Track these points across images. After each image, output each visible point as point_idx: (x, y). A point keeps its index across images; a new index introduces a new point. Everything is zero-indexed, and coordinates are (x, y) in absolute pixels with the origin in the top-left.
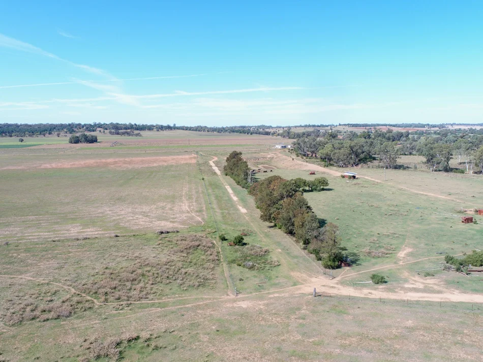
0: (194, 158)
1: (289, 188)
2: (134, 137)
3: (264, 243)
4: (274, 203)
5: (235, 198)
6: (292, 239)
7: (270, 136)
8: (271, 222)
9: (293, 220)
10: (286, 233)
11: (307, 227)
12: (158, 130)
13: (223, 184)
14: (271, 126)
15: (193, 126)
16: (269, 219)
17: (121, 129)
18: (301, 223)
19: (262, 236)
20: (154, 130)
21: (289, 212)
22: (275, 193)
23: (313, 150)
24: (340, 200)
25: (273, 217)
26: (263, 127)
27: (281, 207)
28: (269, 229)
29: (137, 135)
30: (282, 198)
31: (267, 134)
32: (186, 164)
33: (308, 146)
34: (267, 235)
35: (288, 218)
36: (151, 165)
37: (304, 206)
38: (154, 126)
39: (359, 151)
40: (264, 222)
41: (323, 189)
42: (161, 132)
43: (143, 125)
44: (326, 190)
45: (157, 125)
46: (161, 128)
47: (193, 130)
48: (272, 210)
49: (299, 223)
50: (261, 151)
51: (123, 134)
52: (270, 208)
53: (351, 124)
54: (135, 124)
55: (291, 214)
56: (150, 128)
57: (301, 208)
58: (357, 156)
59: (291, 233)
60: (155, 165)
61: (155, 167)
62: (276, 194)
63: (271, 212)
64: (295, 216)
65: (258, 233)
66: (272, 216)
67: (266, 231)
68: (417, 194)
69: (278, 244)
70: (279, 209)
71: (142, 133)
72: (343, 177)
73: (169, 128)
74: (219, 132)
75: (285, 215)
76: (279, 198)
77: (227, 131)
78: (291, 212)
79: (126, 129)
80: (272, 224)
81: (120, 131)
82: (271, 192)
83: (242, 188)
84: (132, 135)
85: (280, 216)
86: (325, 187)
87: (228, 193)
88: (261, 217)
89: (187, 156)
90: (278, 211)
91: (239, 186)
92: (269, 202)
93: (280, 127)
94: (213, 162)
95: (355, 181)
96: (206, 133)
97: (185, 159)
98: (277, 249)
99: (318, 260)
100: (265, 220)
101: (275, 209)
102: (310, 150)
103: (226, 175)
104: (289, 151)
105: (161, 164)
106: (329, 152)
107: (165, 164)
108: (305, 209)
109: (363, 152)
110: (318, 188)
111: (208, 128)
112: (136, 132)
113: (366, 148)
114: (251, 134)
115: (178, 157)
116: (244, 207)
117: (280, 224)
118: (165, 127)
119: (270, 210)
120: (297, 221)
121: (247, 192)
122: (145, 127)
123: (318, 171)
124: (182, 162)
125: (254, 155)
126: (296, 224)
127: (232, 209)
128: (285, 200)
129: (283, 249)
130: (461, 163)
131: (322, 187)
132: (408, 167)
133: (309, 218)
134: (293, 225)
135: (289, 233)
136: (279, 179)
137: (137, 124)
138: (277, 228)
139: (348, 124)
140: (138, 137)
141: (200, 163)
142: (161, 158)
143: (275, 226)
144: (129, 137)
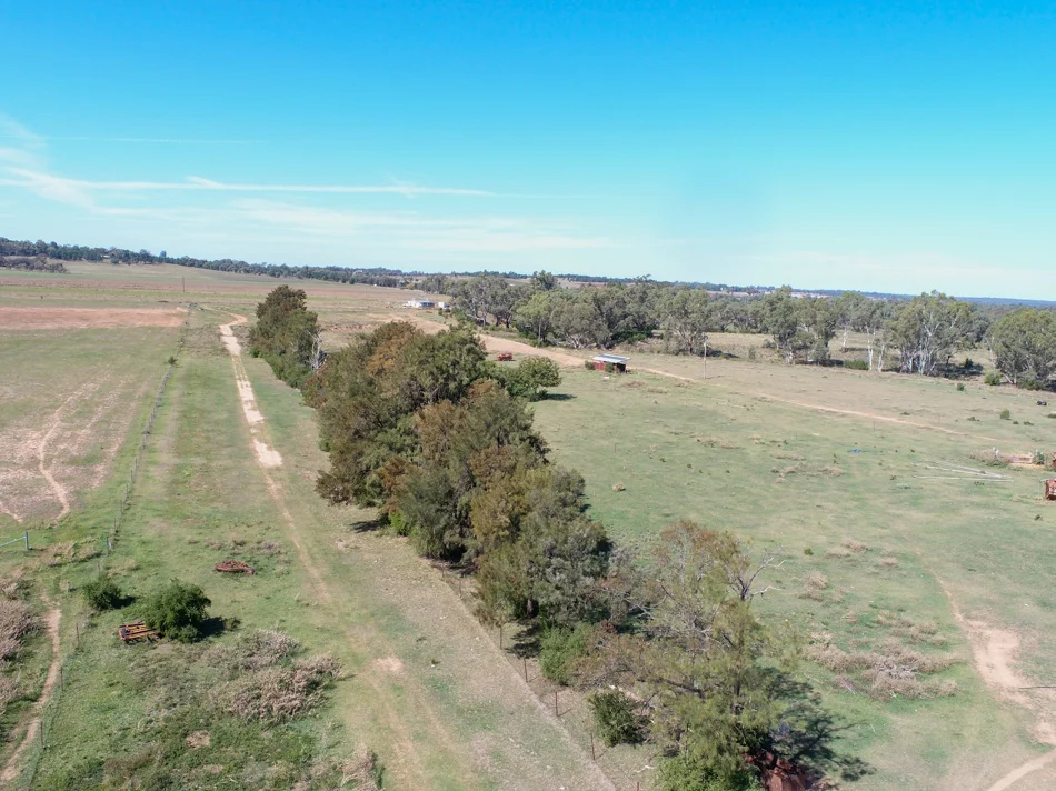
0: (179, 315)
1: (444, 360)
2: (45, 274)
3: (318, 620)
4: (380, 424)
5: (253, 417)
6: (458, 590)
7: (398, 289)
8: (370, 504)
9: (463, 500)
10: (428, 556)
11: (545, 542)
12: (116, 263)
13: (232, 376)
14: (399, 271)
15: (211, 259)
16: (357, 493)
17: (13, 254)
18: (505, 519)
19: (315, 573)
20: (105, 260)
21: (444, 463)
22: (386, 384)
23: (500, 308)
24: (602, 425)
25: (373, 485)
26: (382, 271)
27: (409, 440)
28: (354, 537)
29: (53, 269)
30: (416, 403)
31: (391, 283)
32: (149, 328)
33: (489, 299)
34: (340, 569)
35: (442, 490)
36: (33, 326)
37: (515, 436)
38: (107, 253)
39: (618, 312)
40: (335, 508)
41: (544, 396)
42: (123, 268)
43: (76, 248)
44: (553, 397)
45: (114, 249)
46: (126, 257)
47: (208, 267)
48: (371, 454)
49: (494, 514)
50: (368, 310)
51: (15, 264)
52: (360, 444)
53: (574, 276)
54: (54, 244)
55: (454, 474)
56: (95, 256)
57: (500, 443)
58: (611, 324)
59: (452, 556)
60: (48, 326)
61: (47, 331)
62: (390, 390)
63: (365, 461)
64: (471, 483)
65: (304, 557)
66: (372, 477)
67: (340, 546)
68: (817, 411)
69: (390, 618)
70: (399, 451)
71: (69, 265)
72: (591, 367)
73: (145, 258)
74: (273, 275)
75: (427, 476)
76: (404, 403)
77: (294, 272)
78: (454, 461)
79: (28, 254)
80: (372, 514)
81: (6, 258)
82: (371, 383)
83: (289, 388)
84: (41, 268)
85: (403, 481)
86: (551, 390)
87: (238, 400)
88: (322, 483)
89: (159, 311)
90: (394, 455)
91: (281, 381)
92: (358, 422)
93: (420, 274)
94: (232, 327)
95: (624, 378)
96: (243, 275)
97: (151, 317)
98: (380, 654)
99: (614, 741)
100: (340, 498)
101: (384, 451)
102: (493, 308)
103: (256, 355)
104: (440, 314)
105: (67, 325)
106: (543, 313)
107: (84, 326)
108: (520, 448)
109: (625, 316)
110: (531, 391)
111: (247, 265)
112: (50, 261)
113: (632, 307)
114: (353, 282)
115: (132, 310)
116: (278, 445)
117: (404, 518)
118: (134, 255)
119: (361, 454)
120: (487, 508)
121: (301, 399)
122: (82, 253)
123: (518, 354)
124: (139, 324)
125: (351, 317)
126: (479, 519)
127: (225, 452)
128: (428, 409)
129: (410, 656)
130: (846, 350)
131: (540, 389)
132: (731, 356)
133: (547, 491)
134: (464, 521)
135: (444, 557)
136: (407, 334)
137: (60, 243)
138: (392, 529)
139: (569, 276)
140: (56, 274)
141: (192, 326)
142: (78, 310)
143: (384, 521)
144: (30, 273)
